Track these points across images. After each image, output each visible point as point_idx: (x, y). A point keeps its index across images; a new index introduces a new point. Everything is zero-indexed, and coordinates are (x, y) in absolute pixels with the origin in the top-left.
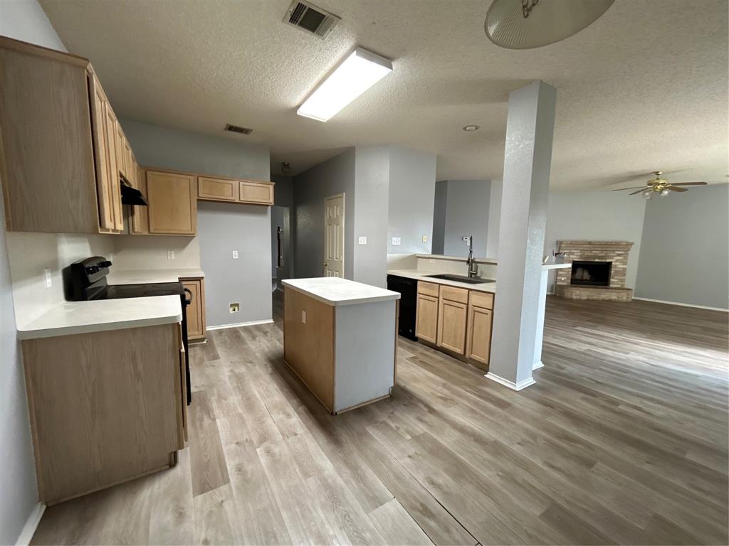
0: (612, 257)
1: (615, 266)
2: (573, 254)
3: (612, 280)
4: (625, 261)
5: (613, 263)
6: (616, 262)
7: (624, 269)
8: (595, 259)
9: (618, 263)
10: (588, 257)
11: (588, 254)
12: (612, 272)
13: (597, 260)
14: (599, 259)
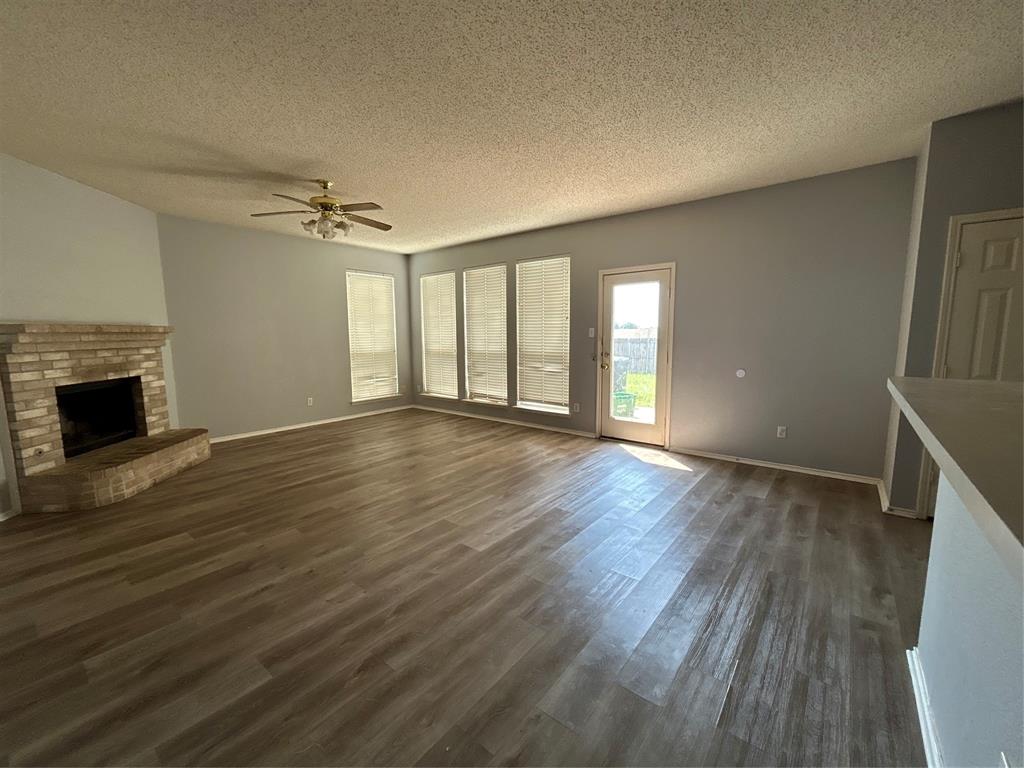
0: (137, 364)
1: (148, 383)
2: (50, 365)
3: (149, 419)
4: (159, 370)
5: (143, 380)
6: (146, 374)
7: (162, 388)
8: (106, 373)
9: (150, 378)
10: (91, 371)
11: (88, 361)
12: (146, 399)
13: (112, 376)
14: (116, 371)
